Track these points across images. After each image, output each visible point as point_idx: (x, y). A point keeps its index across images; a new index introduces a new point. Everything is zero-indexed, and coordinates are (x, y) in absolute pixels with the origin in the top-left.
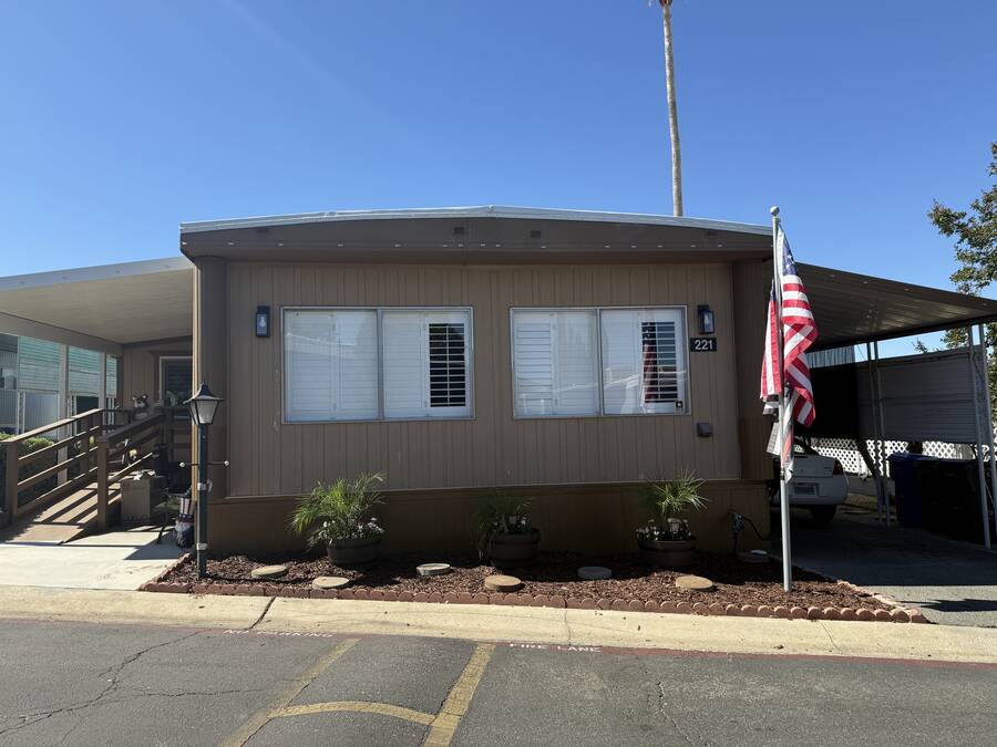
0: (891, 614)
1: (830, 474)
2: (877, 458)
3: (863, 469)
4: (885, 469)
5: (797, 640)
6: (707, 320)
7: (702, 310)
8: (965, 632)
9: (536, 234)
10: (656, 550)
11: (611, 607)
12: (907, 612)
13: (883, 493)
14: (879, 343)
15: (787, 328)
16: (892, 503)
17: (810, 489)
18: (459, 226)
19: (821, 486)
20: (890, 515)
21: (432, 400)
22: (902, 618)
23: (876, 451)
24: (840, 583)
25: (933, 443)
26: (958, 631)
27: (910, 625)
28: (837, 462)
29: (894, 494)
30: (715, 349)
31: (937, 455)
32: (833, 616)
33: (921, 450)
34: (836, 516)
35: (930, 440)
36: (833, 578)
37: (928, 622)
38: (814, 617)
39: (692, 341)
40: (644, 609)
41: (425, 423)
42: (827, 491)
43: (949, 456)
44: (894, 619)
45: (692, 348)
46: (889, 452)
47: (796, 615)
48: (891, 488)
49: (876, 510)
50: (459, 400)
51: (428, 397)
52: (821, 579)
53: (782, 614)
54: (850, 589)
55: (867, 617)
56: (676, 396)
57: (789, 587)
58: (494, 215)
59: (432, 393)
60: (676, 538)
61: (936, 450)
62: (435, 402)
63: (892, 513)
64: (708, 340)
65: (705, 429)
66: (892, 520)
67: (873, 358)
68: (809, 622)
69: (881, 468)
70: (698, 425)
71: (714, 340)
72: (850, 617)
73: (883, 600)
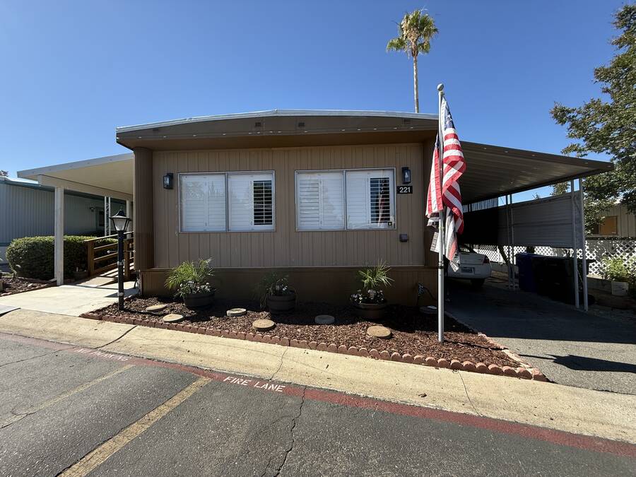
0: (517, 372)
1: (482, 263)
2: (509, 255)
3: (502, 260)
4: (513, 261)
5: (438, 389)
6: (407, 176)
7: (405, 170)
8: (581, 394)
9: (301, 125)
10: (361, 308)
11: (317, 347)
12: (529, 370)
13: (512, 273)
14: (513, 195)
15: (445, 166)
16: (516, 277)
17: (470, 271)
18: (258, 122)
19: (476, 269)
20: (515, 284)
21: (255, 221)
22: (526, 375)
23: (509, 252)
24: (480, 334)
25: (540, 247)
26: (575, 393)
27: (532, 381)
28: (486, 257)
29: (517, 273)
30: (411, 192)
31: (542, 254)
32: (470, 369)
33: (534, 251)
34: (485, 284)
35: (538, 246)
36: (475, 330)
37: (548, 381)
38: (455, 367)
39: (398, 188)
40: (337, 350)
41: (250, 233)
42: (480, 271)
43: (549, 255)
44: (519, 376)
45: (398, 192)
46: (515, 253)
47: (442, 365)
48: (516, 270)
49: (507, 281)
50: (269, 222)
51: (253, 220)
52: (467, 331)
53: (431, 364)
54: (486, 341)
55: (496, 372)
56: (389, 219)
57: (442, 338)
58: (278, 115)
59: (255, 218)
60: (373, 302)
61: (543, 251)
62: (257, 222)
63: (516, 283)
64: (408, 187)
65: (404, 238)
66: (516, 287)
67: (509, 203)
68: (450, 371)
69: (511, 259)
70: (401, 235)
71: (411, 187)
72: (483, 370)
73: (510, 355)
